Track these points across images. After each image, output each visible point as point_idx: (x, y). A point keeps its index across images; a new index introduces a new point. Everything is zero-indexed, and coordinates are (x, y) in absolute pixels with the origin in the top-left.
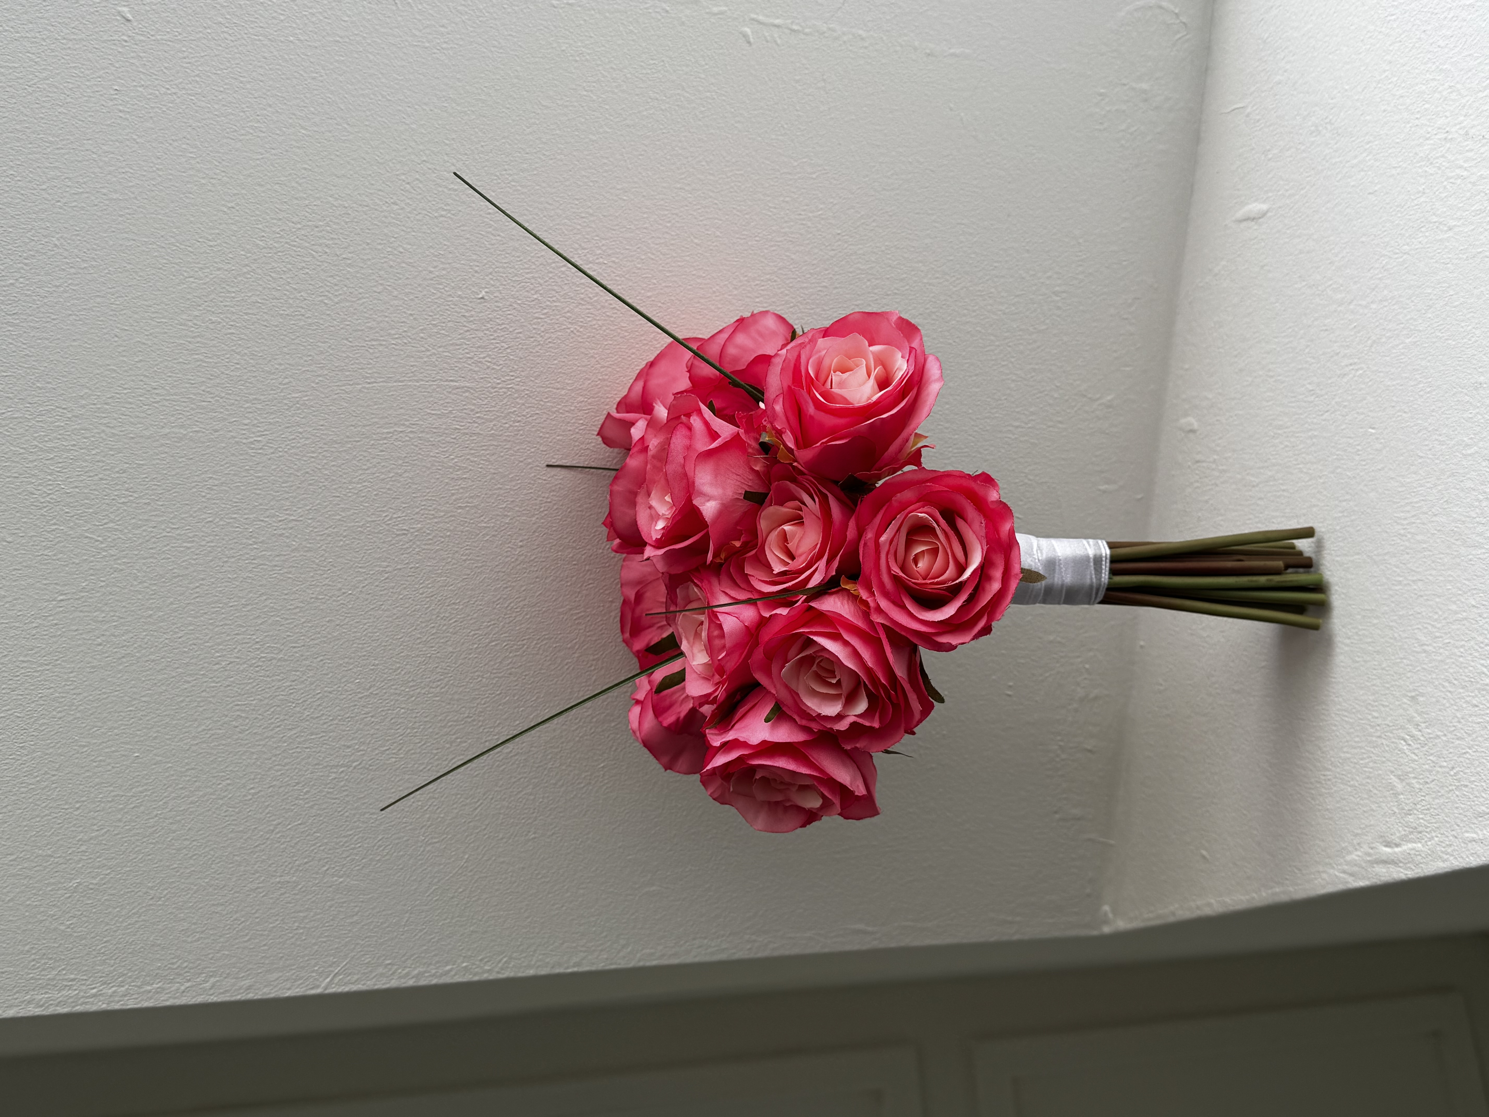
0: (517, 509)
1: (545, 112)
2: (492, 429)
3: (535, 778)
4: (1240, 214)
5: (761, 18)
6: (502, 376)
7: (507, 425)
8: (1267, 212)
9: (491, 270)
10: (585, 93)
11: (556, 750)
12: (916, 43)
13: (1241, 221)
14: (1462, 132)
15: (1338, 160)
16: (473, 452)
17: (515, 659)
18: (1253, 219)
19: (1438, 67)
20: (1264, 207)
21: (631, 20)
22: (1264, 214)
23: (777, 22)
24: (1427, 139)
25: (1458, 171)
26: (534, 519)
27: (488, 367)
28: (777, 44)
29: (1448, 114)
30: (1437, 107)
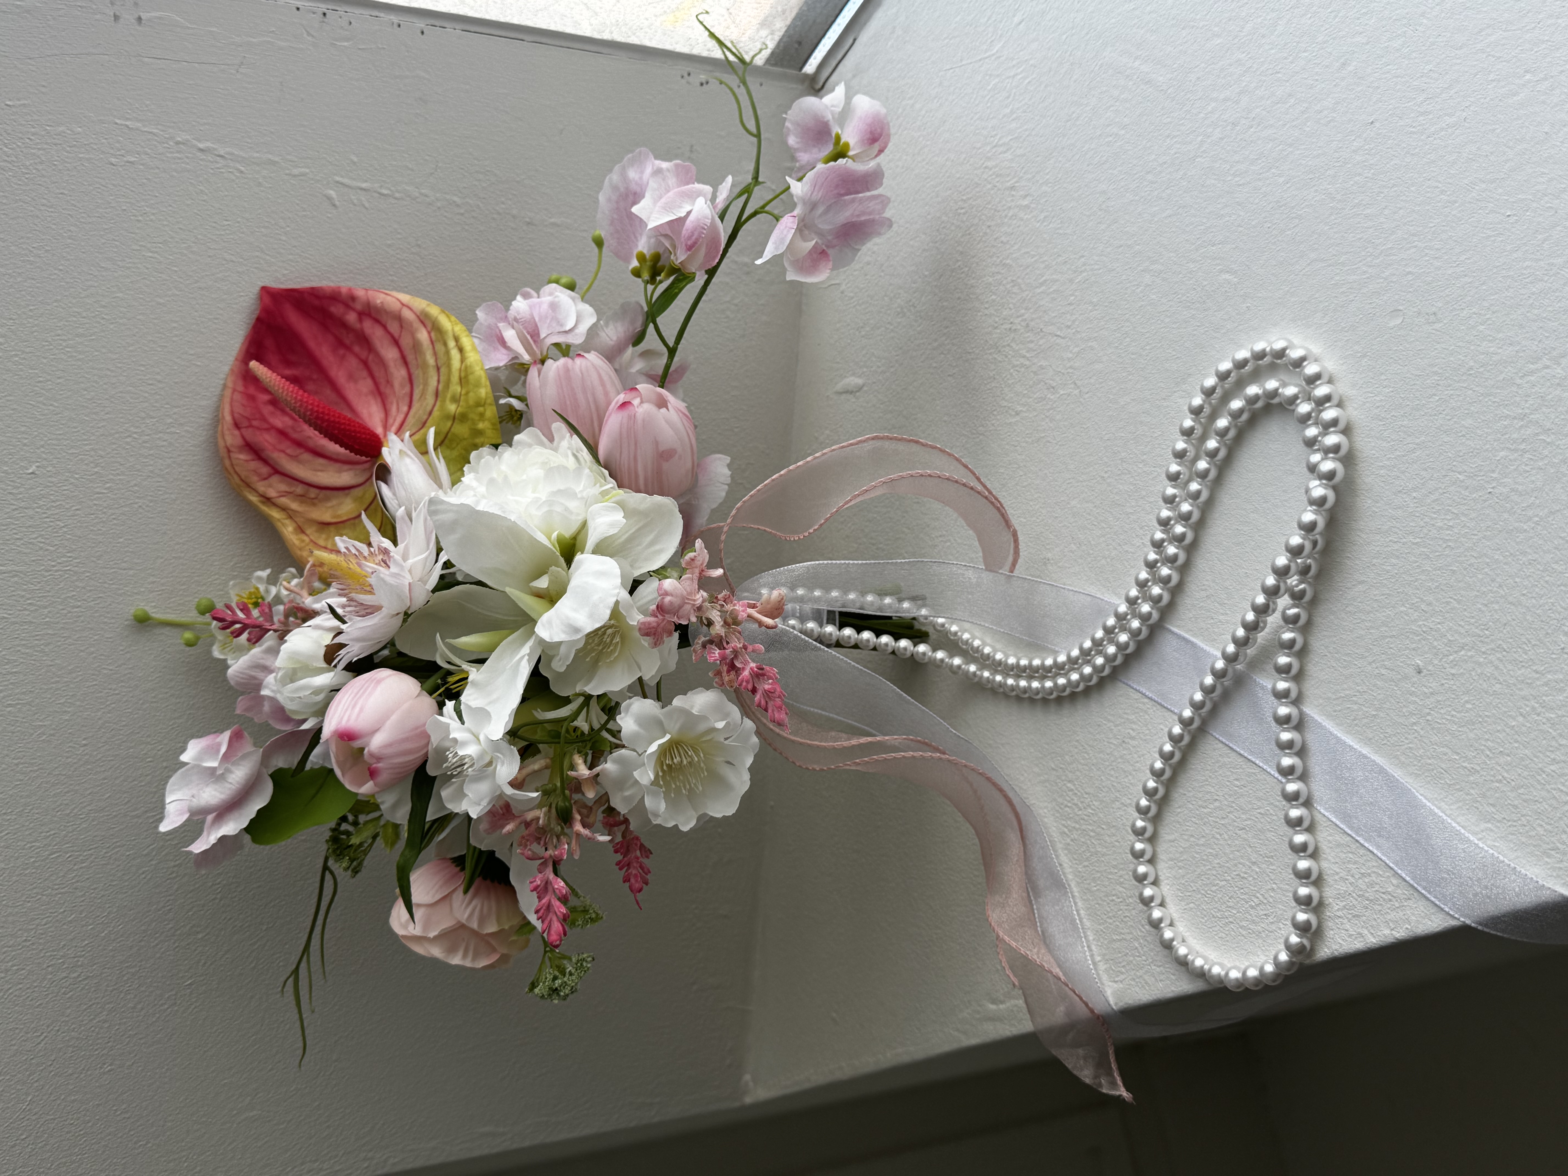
0: (78, 703)
1: (104, 274)
2: (46, 617)
3: (108, 1003)
4: (839, 387)
5: (346, 181)
6: (57, 557)
7: (65, 612)
8: (863, 385)
9: (42, 443)
10: (150, 254)
11: (133, 970)
12: (514, 212)
13: (841, 393)
14: (1024, 324)
15: (922, 341)
16: (23, 642)
17: (82, 871)
18: (852, 392)
19: (1001, 261)
20: (860, 381)
21: (201, 179)
22: (860, 389)
23: (364, 185)
24: (996, 328)
25: (1022, 360)
26: (99, 713)
27: (41, 548)
28: (366, 208)
29: (1011, 306)
30: (1002, 298)
